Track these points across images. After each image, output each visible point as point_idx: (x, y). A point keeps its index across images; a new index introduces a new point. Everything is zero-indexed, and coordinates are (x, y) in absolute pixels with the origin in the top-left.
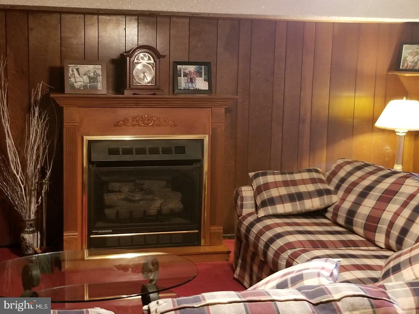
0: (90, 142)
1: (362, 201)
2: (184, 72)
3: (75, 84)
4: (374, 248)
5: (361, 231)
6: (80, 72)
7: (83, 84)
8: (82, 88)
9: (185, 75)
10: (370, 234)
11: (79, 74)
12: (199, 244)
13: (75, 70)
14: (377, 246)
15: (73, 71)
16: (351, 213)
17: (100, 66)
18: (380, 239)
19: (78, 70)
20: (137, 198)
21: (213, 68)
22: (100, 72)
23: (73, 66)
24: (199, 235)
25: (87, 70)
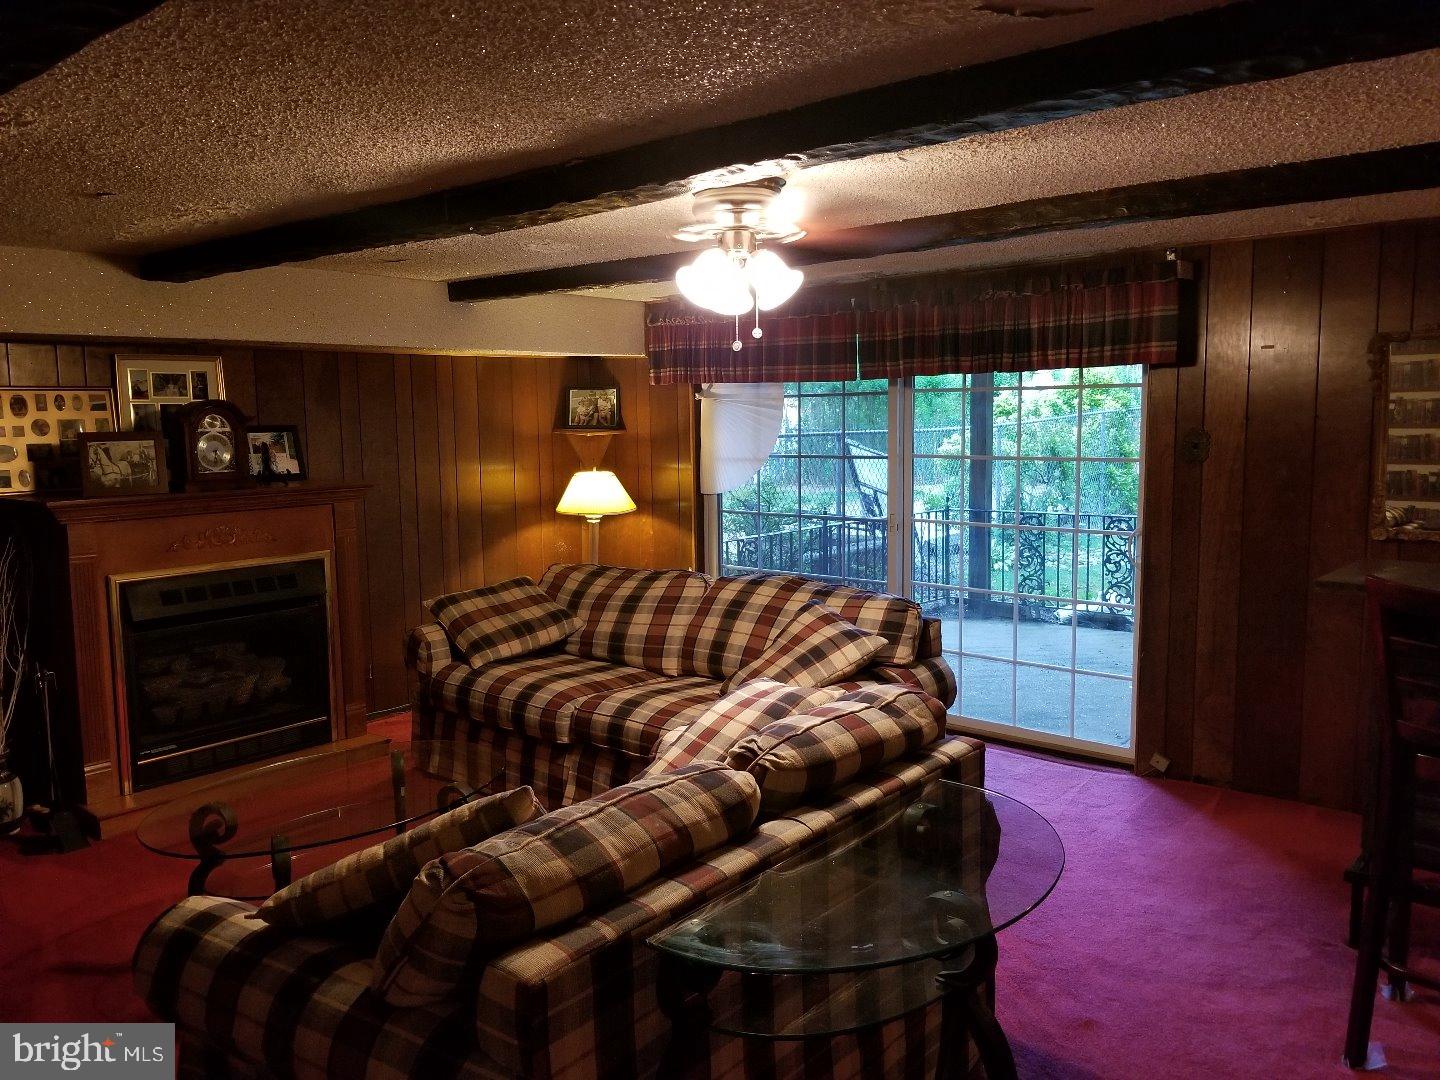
0: (123, 586)
1: (631, 618)
2: (254, 446)
3: (103, 479)
4: (663, 679)
5: (639, 660)
6: (111, 454)
7: (119, 477)
8: (118, 486)
9: (257, 450)
10: (652, 662)
11: (110, 458)
12: (329, 740)
13: (100, 451)
14: (663, 675)
15: (96, 454)
16: (618, 638)
17: (152, 442)
18: (671, 664)
19: (106, 451)
20: (204, 680)
21: (302, 436)
22: (152, 453)
23: (98, 445)
24: (327, 723)
25: (126, 451)
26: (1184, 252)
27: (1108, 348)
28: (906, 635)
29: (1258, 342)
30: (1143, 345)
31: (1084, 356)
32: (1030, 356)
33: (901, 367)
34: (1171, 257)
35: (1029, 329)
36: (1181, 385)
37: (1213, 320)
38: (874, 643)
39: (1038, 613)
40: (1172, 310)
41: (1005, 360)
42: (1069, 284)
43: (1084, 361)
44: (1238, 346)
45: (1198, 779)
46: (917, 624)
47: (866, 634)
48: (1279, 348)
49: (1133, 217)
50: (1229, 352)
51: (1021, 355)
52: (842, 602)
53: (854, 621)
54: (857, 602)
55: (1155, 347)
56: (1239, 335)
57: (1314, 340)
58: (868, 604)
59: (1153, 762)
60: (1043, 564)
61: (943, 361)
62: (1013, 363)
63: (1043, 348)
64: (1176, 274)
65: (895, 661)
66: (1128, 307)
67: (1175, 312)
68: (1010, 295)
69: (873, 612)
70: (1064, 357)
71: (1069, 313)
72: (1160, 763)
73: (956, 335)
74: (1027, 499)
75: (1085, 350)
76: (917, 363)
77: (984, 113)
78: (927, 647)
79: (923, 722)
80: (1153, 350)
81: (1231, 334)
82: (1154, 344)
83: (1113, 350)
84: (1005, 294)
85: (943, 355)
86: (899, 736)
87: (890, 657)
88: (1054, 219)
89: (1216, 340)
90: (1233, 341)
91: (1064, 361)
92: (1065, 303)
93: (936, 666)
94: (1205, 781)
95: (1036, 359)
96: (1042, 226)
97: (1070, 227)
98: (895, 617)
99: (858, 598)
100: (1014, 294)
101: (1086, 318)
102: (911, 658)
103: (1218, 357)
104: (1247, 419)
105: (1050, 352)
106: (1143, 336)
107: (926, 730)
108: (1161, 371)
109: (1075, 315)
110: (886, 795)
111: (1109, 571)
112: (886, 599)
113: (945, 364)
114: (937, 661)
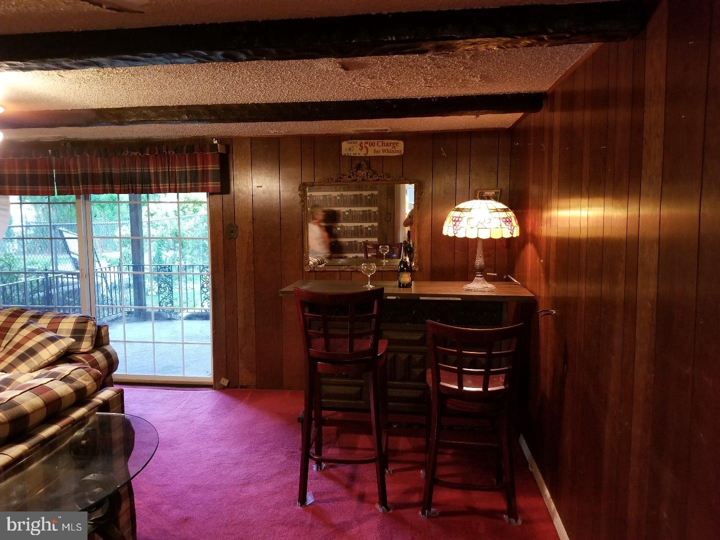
26: (221, 140)
27: (189, 184)
28: (87, 336)
29: (255, 184)
30: (205, 183)
31: (178, 187)
32: (151, 187)
33: (81, 189)
34: (215, 142)
35: (149, 173)
36: (224, 203)
37: (236, 173)
38: (66, 342)
39: (171, 315)
40: (217, 167)
41: (138, 188)
42: (167, 151)
43: (178, 190)
44: (247, 186)
45: (242, 387)
46: (94, 329)
47: (61, 338)
48: (264, 187)
49: (190, 121)
50: (244, 188)
51: (146, 185)
52: (48, 321)
53: (55, 331)
54: (57, 320)
55: (211, 184)
56: (247, 180)
57: (278, 184)
58: (64, 320)
59: (221, 382)
60: (171, 290)
61: (104, 187)
62: (142, 189)
63: (157, 182)
64: (217, 151)
65: (81, 350)
66: (197, 165)
67: (219, 169)
68: (138, 154)
69: (67, 325)
70: (168, 187)
71: (169, 166)
72: (225, 382)
73: (111, 174)
74: (164, 258)
75: (178, 184)
76: (90, 187)
77: (96, 57)
78: (100, 340)
79: (87, 383)
80: (210, 186)
81: (244, 180)
82: (210, 183)
83: (191, 185)
84: (136, 154)
85: (104, 183)
86: (72, 393)
87: (78, 349)
88: (152, 118)
89: (238, 182)
90: (245, 183)
91: (168, 190)
92: (167, 159)
93: (106, 350)
94: (245, 387)
95: (153, 188)
96: (146, 121)
97: (161, 122)
98: (80, 326)
99: (58, 317)
100: (140, 154)
101: (177, 169)
102: (91, 348)
103: (240, 191)
104: (253, 219)
105: (160, 185)
106: (205, 179)
107: (89, 387)
108: (215, 196)
109: (172, 166)
110: (62, 428)
111: (203, 291)
112: (75, 317)
113: (106, 188)
114: (107, 347)
